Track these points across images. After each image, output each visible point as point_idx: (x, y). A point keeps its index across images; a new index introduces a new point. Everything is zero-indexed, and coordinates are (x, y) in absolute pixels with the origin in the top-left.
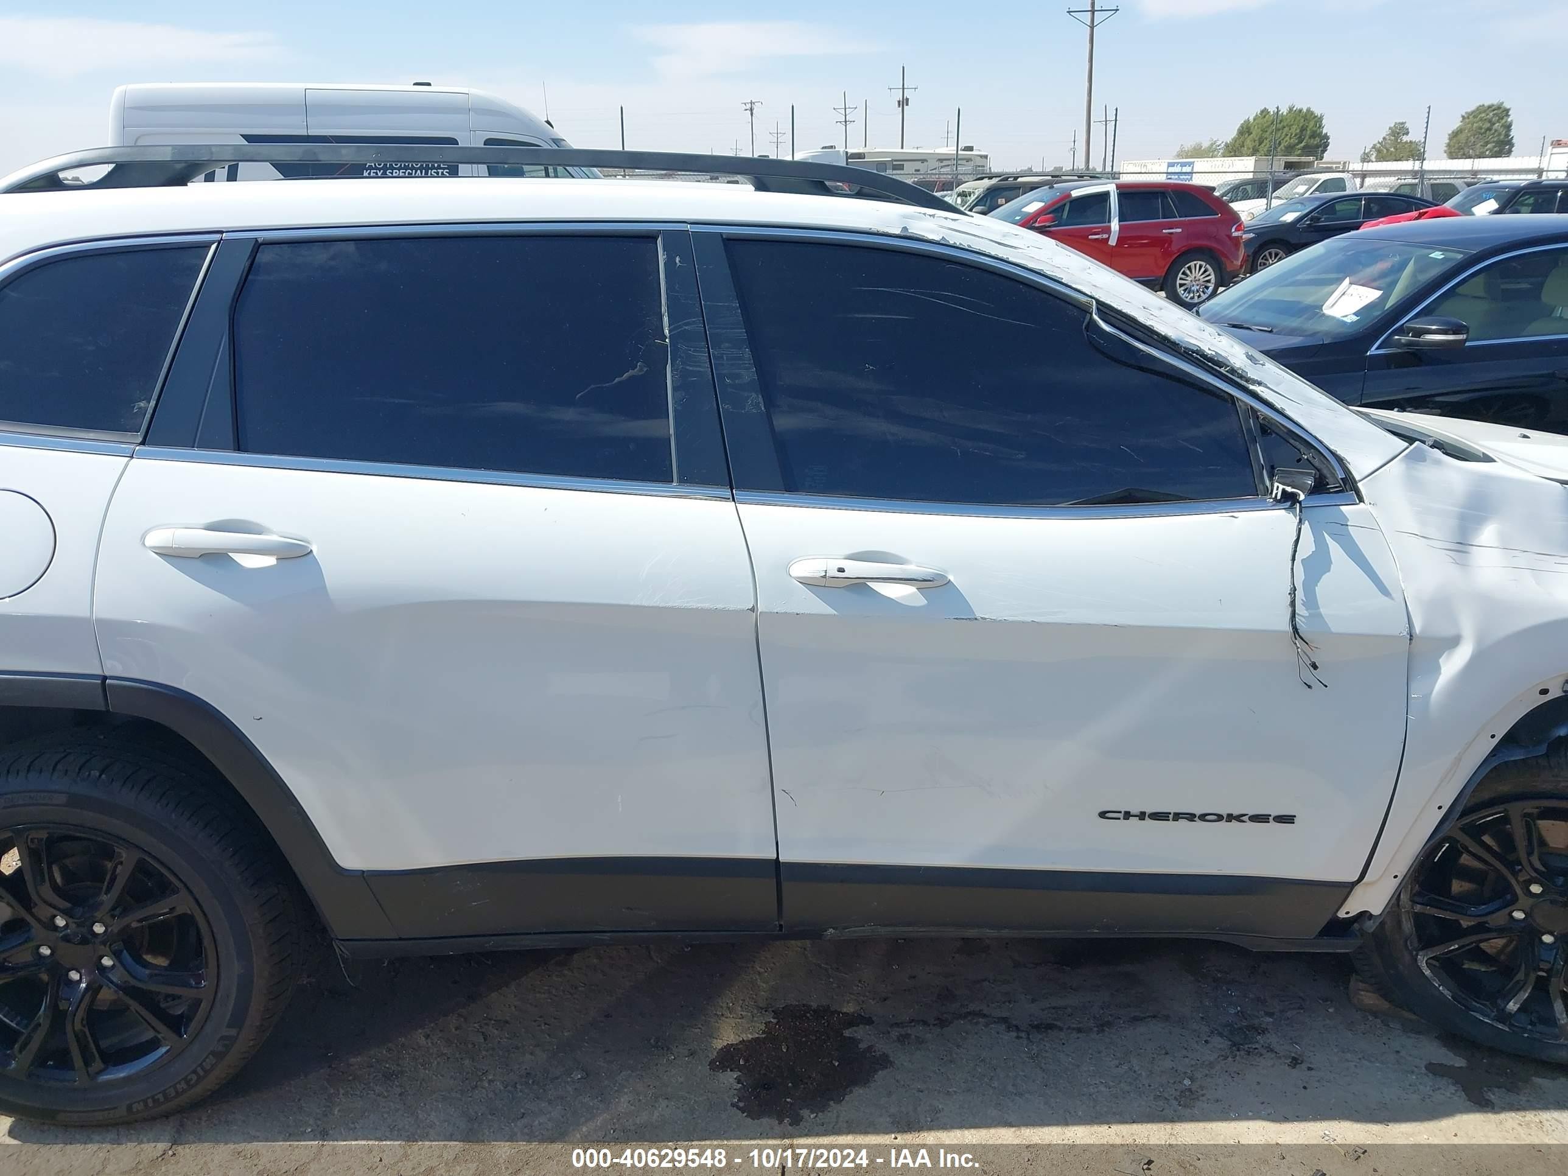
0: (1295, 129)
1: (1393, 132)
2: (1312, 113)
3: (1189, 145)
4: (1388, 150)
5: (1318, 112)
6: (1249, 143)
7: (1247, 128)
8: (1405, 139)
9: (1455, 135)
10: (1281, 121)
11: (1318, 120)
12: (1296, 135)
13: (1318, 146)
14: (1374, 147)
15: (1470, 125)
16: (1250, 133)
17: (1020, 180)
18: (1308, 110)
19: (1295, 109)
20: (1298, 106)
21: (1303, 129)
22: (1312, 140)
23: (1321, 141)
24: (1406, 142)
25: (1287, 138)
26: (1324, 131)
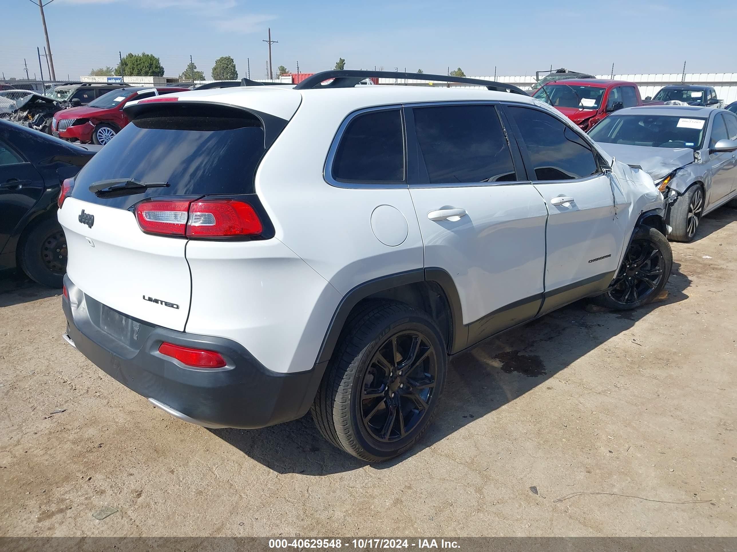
0: (147, 64)
1: (190, 67)
2: (154, 57)
3: (96, 69)
4: (189, 75)
5: (156, 57)
6: (127, 69)
7: (125, 62)
8: (195, 70)
9: (215, 69)
10: (140, 60)
11: (157, 61)
12: (148, 67)
13: (159, 72)
14: (183, 73)
15: (220, 66)
16: (127, 65)
17: (92, 85)
18: (152, 55)
19: (145, 54)
20: (146, 53)
21: (151, 64)
22: (157, 69)
23: (160, 70)
24: (196, 72)
25: (144, 68)
26: (161, 66)
